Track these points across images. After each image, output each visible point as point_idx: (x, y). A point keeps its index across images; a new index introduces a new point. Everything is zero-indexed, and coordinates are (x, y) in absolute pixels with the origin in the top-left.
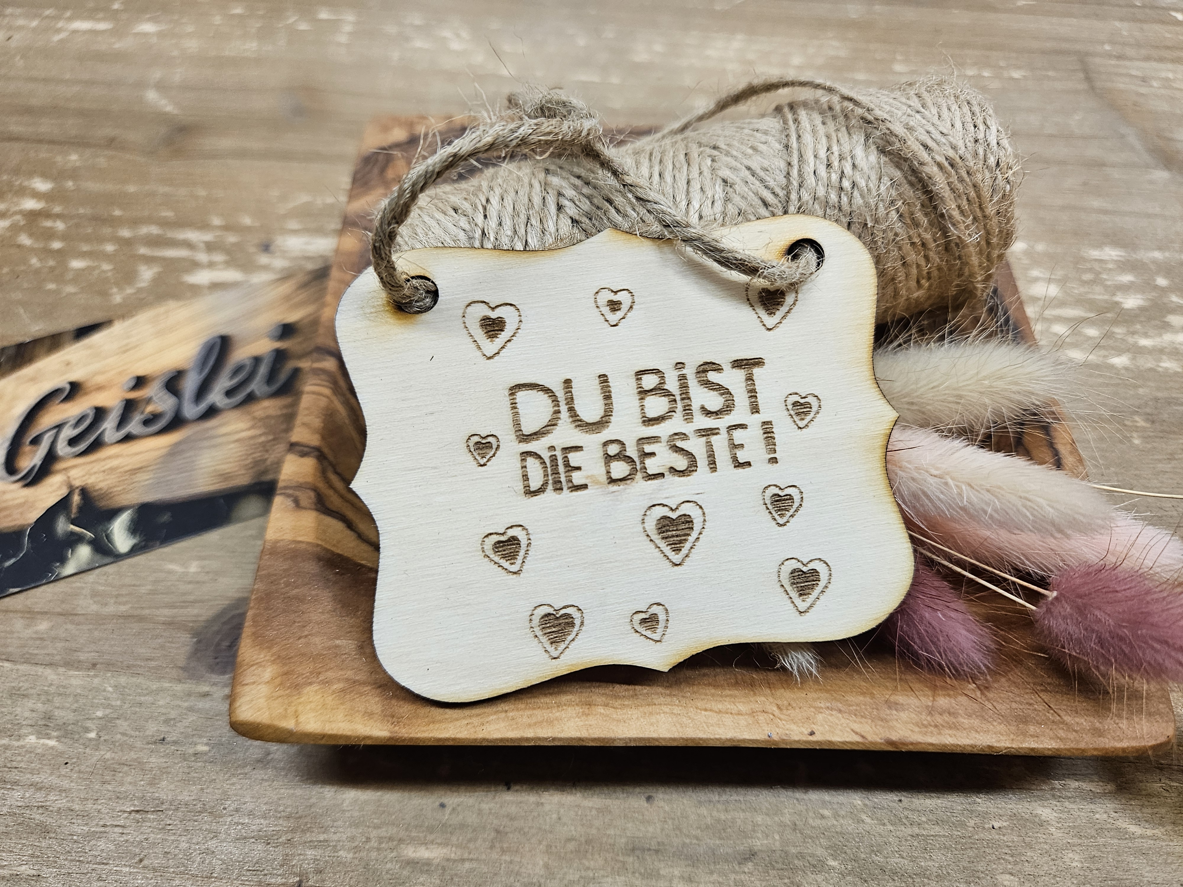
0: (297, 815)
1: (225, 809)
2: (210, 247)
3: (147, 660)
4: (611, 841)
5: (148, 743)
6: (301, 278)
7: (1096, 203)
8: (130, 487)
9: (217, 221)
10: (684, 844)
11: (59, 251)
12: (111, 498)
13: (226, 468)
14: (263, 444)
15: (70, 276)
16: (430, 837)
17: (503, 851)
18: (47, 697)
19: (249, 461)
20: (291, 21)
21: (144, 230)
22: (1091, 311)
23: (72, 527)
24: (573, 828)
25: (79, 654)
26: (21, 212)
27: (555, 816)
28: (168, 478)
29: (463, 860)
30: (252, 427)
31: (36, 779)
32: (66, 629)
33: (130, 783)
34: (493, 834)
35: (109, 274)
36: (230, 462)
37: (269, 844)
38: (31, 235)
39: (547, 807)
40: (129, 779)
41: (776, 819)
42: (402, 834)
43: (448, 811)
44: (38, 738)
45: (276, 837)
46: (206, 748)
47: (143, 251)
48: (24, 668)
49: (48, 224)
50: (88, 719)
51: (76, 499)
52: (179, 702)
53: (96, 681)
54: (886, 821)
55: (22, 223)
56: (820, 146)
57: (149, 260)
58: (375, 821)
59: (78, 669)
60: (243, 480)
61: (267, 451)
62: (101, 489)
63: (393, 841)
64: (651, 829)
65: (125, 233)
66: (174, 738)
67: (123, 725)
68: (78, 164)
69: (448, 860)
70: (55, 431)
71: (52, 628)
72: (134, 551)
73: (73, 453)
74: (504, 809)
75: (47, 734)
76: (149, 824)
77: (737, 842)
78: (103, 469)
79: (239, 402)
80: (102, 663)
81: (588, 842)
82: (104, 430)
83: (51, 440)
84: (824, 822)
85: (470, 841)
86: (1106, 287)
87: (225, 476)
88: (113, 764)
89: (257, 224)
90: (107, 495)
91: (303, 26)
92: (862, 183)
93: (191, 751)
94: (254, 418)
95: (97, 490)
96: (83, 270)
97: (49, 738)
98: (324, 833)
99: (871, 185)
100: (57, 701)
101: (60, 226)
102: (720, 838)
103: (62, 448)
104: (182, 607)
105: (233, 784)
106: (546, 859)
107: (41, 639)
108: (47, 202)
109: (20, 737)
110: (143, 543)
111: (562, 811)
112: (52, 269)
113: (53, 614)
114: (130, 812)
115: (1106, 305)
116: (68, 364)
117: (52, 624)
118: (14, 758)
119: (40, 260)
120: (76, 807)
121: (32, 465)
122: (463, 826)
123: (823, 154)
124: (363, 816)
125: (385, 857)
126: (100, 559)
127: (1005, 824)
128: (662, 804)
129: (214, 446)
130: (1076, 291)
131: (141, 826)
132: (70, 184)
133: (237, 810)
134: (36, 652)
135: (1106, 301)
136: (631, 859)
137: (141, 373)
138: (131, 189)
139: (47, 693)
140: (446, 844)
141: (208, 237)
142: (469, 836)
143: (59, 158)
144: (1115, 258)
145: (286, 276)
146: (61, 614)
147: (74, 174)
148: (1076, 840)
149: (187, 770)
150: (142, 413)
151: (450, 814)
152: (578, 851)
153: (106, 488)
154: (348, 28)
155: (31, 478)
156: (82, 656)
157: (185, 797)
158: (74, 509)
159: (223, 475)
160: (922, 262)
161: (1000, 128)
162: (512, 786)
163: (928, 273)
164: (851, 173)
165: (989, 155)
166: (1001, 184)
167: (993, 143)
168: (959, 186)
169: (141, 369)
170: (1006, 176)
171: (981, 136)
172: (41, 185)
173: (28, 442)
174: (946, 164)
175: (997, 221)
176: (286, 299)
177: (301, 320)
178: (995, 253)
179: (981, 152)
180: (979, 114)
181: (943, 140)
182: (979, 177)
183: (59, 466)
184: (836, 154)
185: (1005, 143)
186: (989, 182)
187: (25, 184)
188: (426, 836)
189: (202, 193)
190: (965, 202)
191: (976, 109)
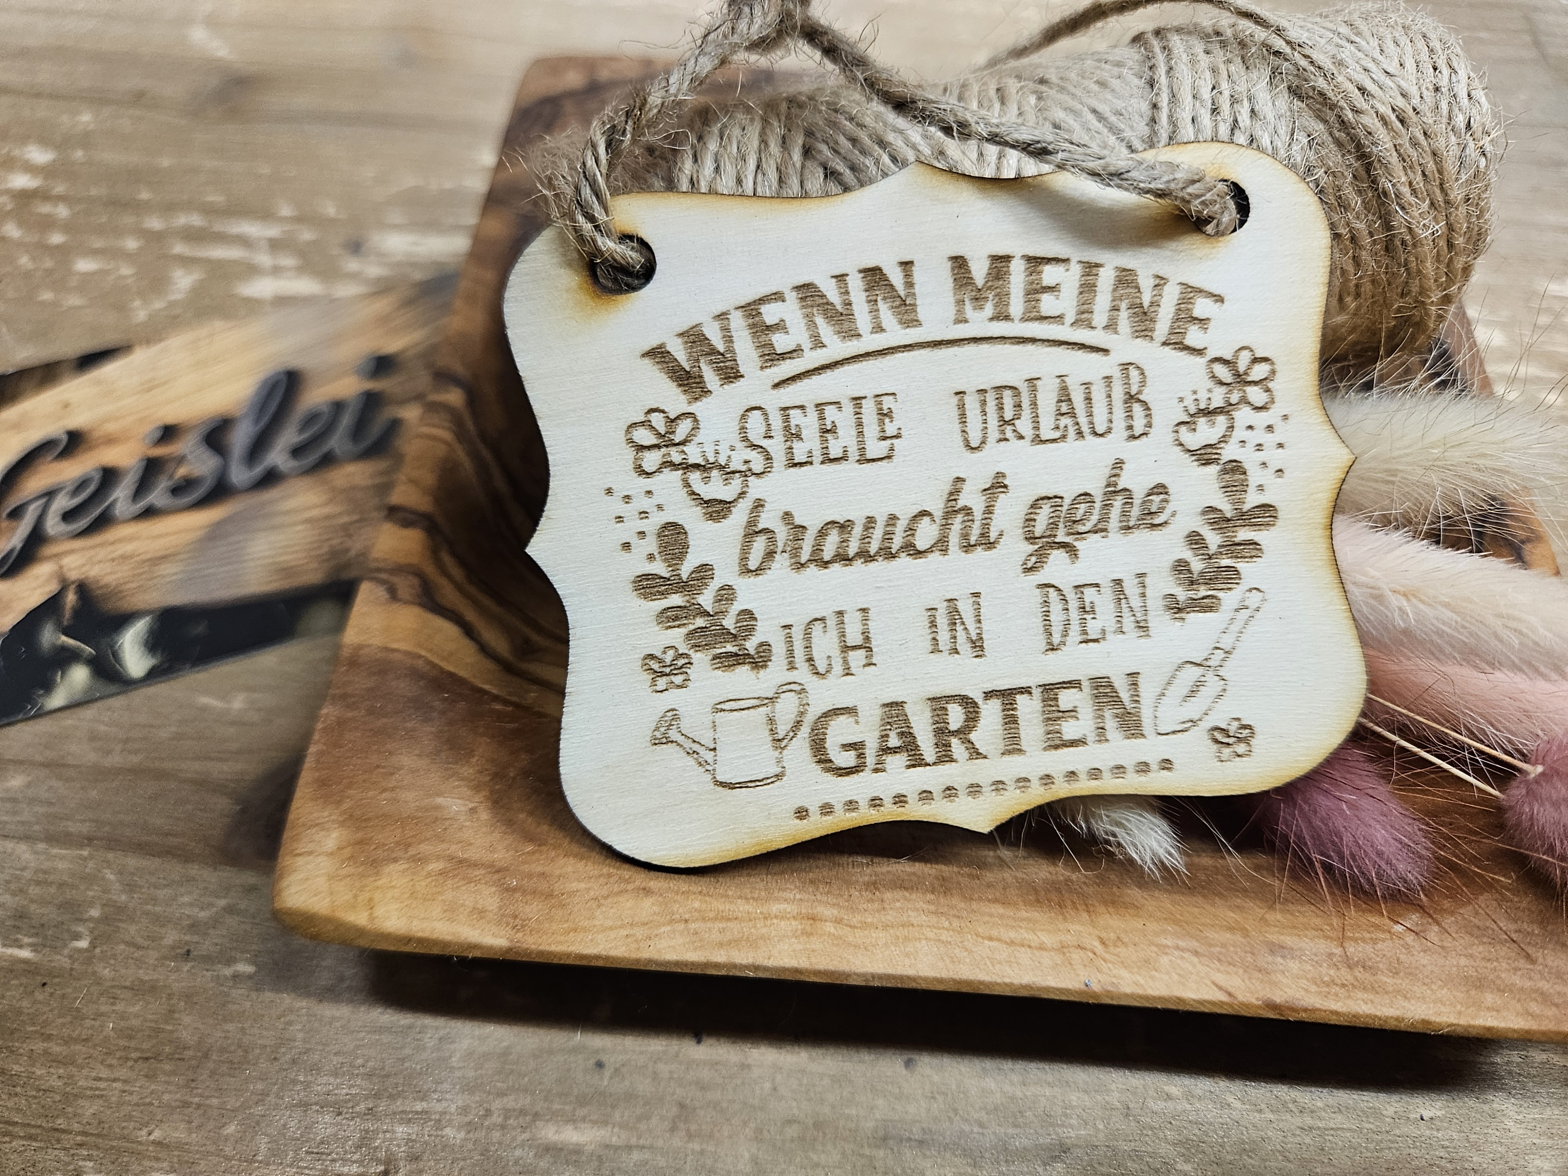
0: (384, 1072)
1: (275, 1060)
2: (275, 245)
3: (166, 835)
4: (852, 1125)
5: (166, 958)
6: (405, 291)
8: (150, 584)
9: (285, 210)
10: (962, 1131)
11: (57, 247)
12: (121, 599)
13: (289, 559)
14: (345, 527)
15: (73, 282)
16: (581, 1112)
17: (690, 1136)
18: (17, 885)
19: (324, 550)
21: (182, 220)
23: (64, 638)
24: (794, 1104)
25: (70, 823)
26: (8, 192)
27: (767, 1085)
28: (206, 572)
29: (629, 1148)
30: (330, 501)
32: (51, 787)
33: (138, 1016)
34: (675, 1110)
35: (129, 281)
36: (297, 552)
37: (339, 1114)
38: (21, 224)
39: (756, 1072)
40: (135, 1010)
41: (1098, 1098)
42: (539, 1106)
43: (608, 1073)
44: (4, 945)
45: (350, 1104)
46: (248, 969)
47: (179, 248)
49: (45, 209)
50: (80, 920)
51: (71, 598)
52: (211, 899)
53: (92, 865)
54: (1263, 1106)
55: (9, 207)
56: (1202, 83)
57: (188, 262)
58: (500, 1084)
59: (66, 846)
60: (312, 577)
61: (350, 536)
62: (106, 586)
63: (526, 1115)
64: (911, 1109)
65: (155, 223)
66: (204, 952)
67: (129, 930)
68: (92, 127)
69: (607, 1146)
70: (44, 500)
71: (29, 785)
72: (153, 676)
73: (68, 533)
74: (691, 1072)
75: (17, 940)
76: (161, 1078)
77: (1040, 1131)
78: (110, 557)
79: (312, 464)
80: (101, 839)
81: (818, 1125)
82: (115, 501)
83: (38, 512)
84: (1170, 1104)
85: (639, 1119)
87: (288, 571)
88: (113, 987)
89: (344, 215)
90: (116, 594)
93: (228, 972)
94: (333, 489)
95: (103, 587)
96: (94, 273)
97: (21, 947)
98: (422, 1100)
100: (34, 891)
102: (1016, 1126)
103: (53, 525)
104: (218, 760)
105: (289, 1023)
106: (754, 1150)
107: (14, 800)
108: (46, 178)
110: (166, 666)
111: (778, 1077)
112: (49, 272)
113: (33, 764)
114: (136, 1060)
116: (66, 406)
117: (30, 779)
119: (33, 259)
120: (57, 1050)
121: (9, 547)
122: (630, 1097)
123: (1205, 93)
124: (481, 1076)
125: (514, 1140)
126: (103, 687)
127: (1439, 1113)
128: (928, 1071)
129: (274, 528)
131: (152, 1081)
132: (79, 154)
133: (293, 1062)
134: (5, 819)
136: (881, 1153)
137: (171, 418)
138: (165, 162)
139: (20, 880)
140: (604, 1122)
141: (273, 231)
142: (638, 1111)
143: (65, 119)
145: (383, 289)
146: (44, 765)
147: (86, 140)
148: (1544, 1141)
150: (171, 477)
151: (612, 1077)
152: (802, 1139)
153: (114, 583)
155: (7, 566)
156: (73, 827)
158: (68, 613)
159: (284, 570)
160: (1351, 269)
161: (1472, 74)
162: (704, 1038)
163: (1357, 286)
164: (1248, 122)
165: (1456, 110)
166: (1473, 155)
167: (1462, 94)
168: (1411, 151)
169: (171, 414)
170: (1481, 143)
171: (1444, 82)
172: (39, 155)
173: (4, 515)
174: (1393, 117)
175: (1464, 211)
176: (382, 320)
177: (403, 351)
178: (1459, 264)
179: (1444, 106)
180: (1440, 52)
181: (1388, 82)
182: (1440, 143)
183: (49, 550)
184: (1227, 94)
185: (1480, 95)
186: (1455, 151)
187: (13, 154)
188: (574, 1109)
189: (265, 170)
190: (1419, 178)
191: (1436, 44)
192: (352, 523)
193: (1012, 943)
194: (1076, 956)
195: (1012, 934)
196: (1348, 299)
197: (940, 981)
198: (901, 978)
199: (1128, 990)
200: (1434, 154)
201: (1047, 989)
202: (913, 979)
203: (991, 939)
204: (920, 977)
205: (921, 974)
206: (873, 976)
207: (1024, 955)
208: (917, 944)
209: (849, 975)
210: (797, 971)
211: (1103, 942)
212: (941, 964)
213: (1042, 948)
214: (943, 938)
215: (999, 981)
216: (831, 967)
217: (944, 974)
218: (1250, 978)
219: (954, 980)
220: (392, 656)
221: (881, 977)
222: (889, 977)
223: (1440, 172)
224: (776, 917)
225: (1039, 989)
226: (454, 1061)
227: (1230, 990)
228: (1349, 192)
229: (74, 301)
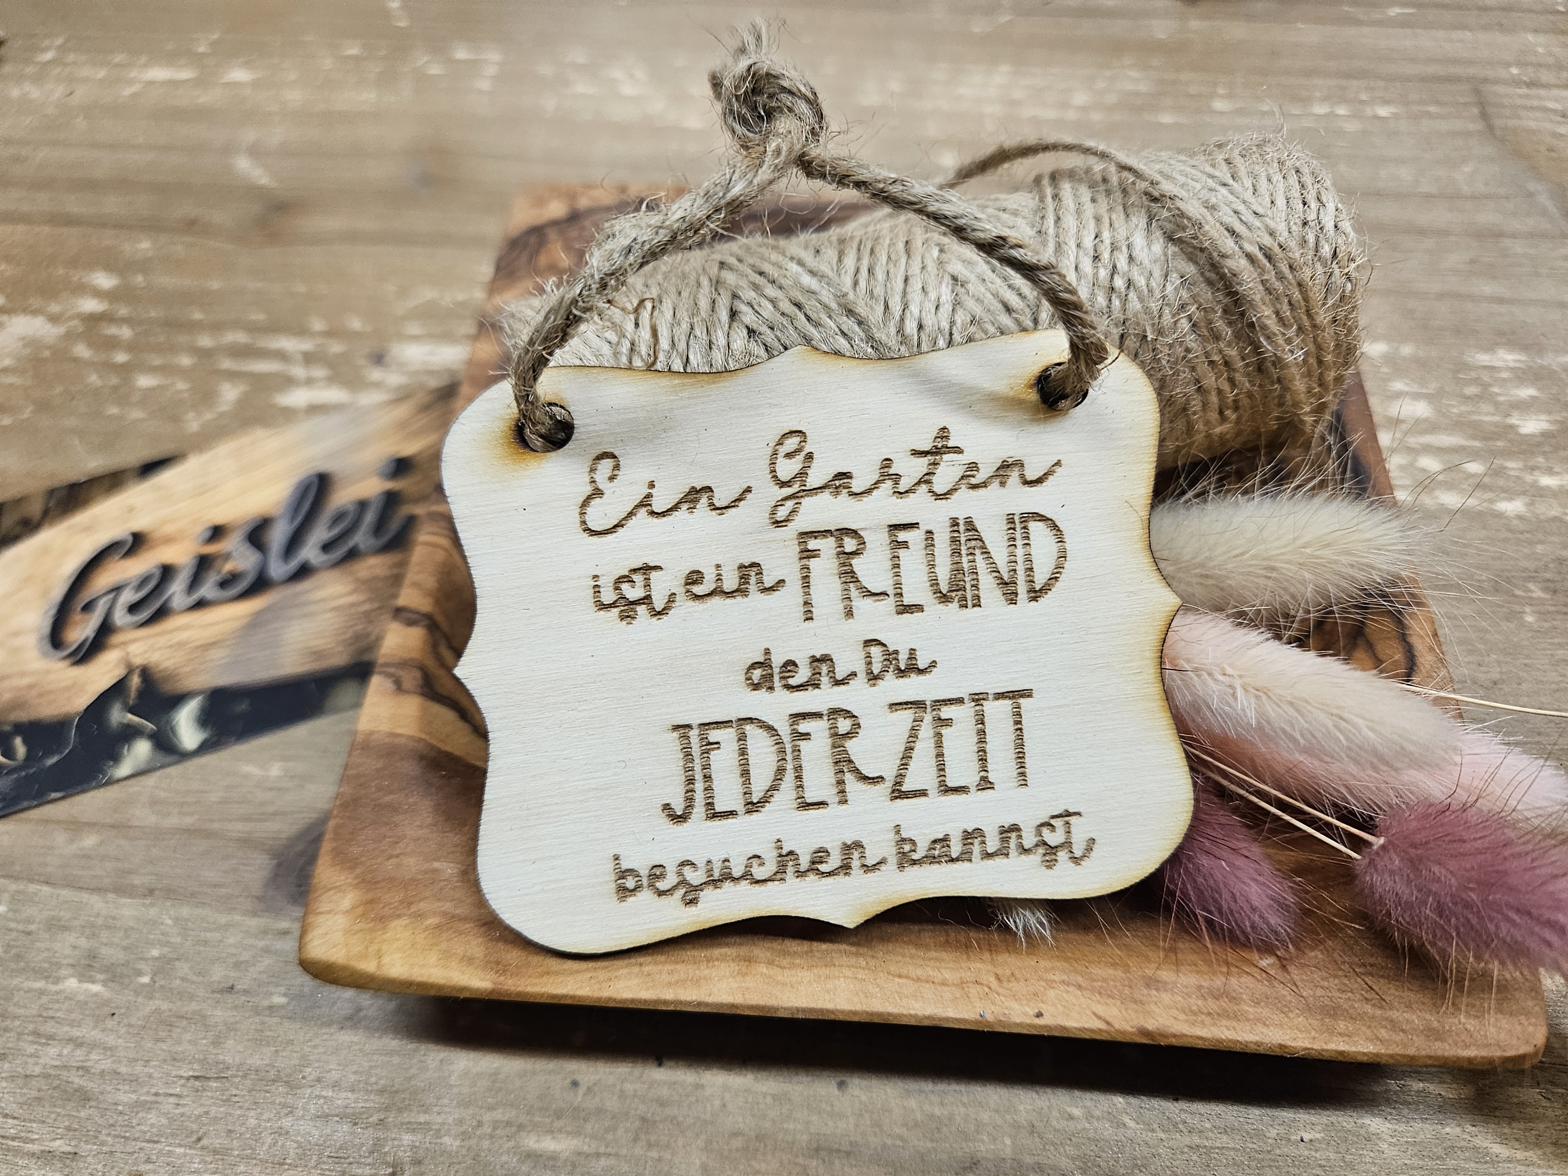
0: (394, 1089)
1: (303, 1078)
2: (309, 359)
3: (215, 886)
4: (789, 1138)
5: (213, 992)
6: (421, 398)
7: (1487, 288)
8: (202, 667)
9: (318, 325)
10: (884, 1145)
11: (123, 365)
12: (178, 681)
13: (319, 643)
14: (366, 614)
15: (136, 397)
16: (558, 1124)
17: (650, 1146)
18: (91, 930)
19: (348, 635)
20: (420, 63)
21: (229, 338)
22: (1474, 437)
23: (130, 716)
24: (740, 1119)
25: (133, 877)
26: (79, 316)
27: (717, 1103)
28: (248, 656)
29: (598, 1155)
30: (354, 591)
31: (76, 1032)
32: (118, 846)
33: (189, 1042)
34: (637, 1124)
35: (184, 395)
36: (326, 637)
37: (356, 1124)
38: (90, 345)
39: (708, 1092)
40: (188, 1036)
41: (1008, 1117)
42: (523, 1119)
43: (581, 1091)
44: (80, 981)
45: (365, 1116)
46: (282, 1000)
47: (227, 364)
48: (65, 893)
49: (112, 330)
50: (142, 959)
51: (136, 681)
52: (251, 941)
53: (153, 912)
54: (1155, 1126)
55: (80, 330)
56: (1085, 233)
57: (232, 376)
58: (490, 1100)
59: (131, 896)
60: (339, 659)
61: (371, 622)
62: (166, 669)
63: (511, 1126)
64: (842, 1125)
65: (205, 341)
66: (245, 987)
67: (183, 968)
68: (150, 254)
69: (579, 1154)
70: (112, 595)
71: (100, 844)
72: (204, 748)
73: (133, 623)
74: (653, 1091)
75: (91, 977)
76: (209, 1094)
77: (955, 1146)
78: (169, 643)
79: (340, 557)
80: (161, 889)
81: (760, 1138)
82: (173, 594)
83: (108, 606)
84: (1071, 1123)
85: (607, 1130)
86: (1497, 405)
87: (318, 654)
88: (169, 1016)
89: (368, 329)
90: (173, 677)
91: (435, 70)
92: (1141, 281)
93: (265, 1003)
94: (357, 580)
95: (160, 671)
96: (153, 389)
97: (93, 982)
98: (425, 1112)
99: (1153, 284)
100: (105, 935)
101: (125, 332)
102: (932, 1140)
103: (120, 617)
104: (259, 820)
105: (315, 1047)
106: (704, 1159)
107: (89, 857)
108: (111, 302)
109: (57, 980)
110: (215, 739)
111: (727, 1096)
112: (115, 388)
113: (104, 825)
114: (188, 1079)
115: (1495, 430)
116: (131, 510)
117: (101, 838)
118: (50, 1006)
119: (101, 377)
120: (123, 1069)
121: (83, 638)
122: (600, 1111)
123: (1088, 242)
124: (475, 1093)
125: (501, 1147)
126: (162, 758)
127: (1318, 1136)
128: (857, 1092)
129: (305, 616)
130: (1455, 410)
131: (201, 1096)
132: (139, 279)
133: (319, 1080)
134: (81, 873)
135: (1496, 425)
136: (814, 1163)
137: (219, 519)
138: (215, 285)
139: (93, 926)
140: (577, 1133)
141: (307, 345)
142: (607, 1124)
143: (127, 247)
144: (1511, 365)
145: (402, 396)
146: (113, 826)
147: (144, 265)
149: (259, 1027)
150: (219, 572)
151: (584, 1095)
152: (746, 1149)
153: (171, 668)
154: (491, 71)
155: (82, 654)
156: (137, 881)
157: (255, 1061)
158: (133, 695)
159: (315, 653)
160: (1226, 387)
161: (1340, 206)
162: (665, 1062)
163: (1235, 401)
164: (1126, 268)
165: (1323, 242)
166: (1339, 282)
167: (1329, 225)
168: (1277, 285)
169: (219, 517)
170: (1346, 270)
171: (1312, 216)
172: (104, 281)
173: (79, 609)
174: (1260, 256)
175: (1332, 332)
176: (402, 425)
177: (420, 453)
178: (1331, 375)
179: (1311, 238)
180: (1310, 187)
181: (1257, 223)
182: (1307, 273)
183: (116, 639)
184: (1107, 242)
185: (1346, 226)
186: (1321, 279)
187: (84, 280)
188: (553, 1121)
189: (301, 288)
190: (1286, 307)
191: (1308, 180)
192: (373, 610)
193: (918, 979)
194: (974, 990)
195: (919, 972)
196: (1228, 413)
197: (855, 1013)
198: (821, 1011)
199: (1018, 1020)
200: (1300, 285)
201: (947, 1019)
202: (832, 1012)
203: (900, 976)
204: (838, 1011)
205: (838, 1007)
206: (798, 1010)
207: (928, 990)
208: (836, 981)
209: (777, 1009)
210: (733, 1006)
211: (998, 978)
212: (856, 999)
213: (944, 983)
214: (859, 976)
215: (905, 1012)
216: (762, 1003)
217: (858, 1008)
218: (1126, 1009)
219: (867, 1012)
220: (397, 741)
221: (804, 1010)
222: (812, 1010)
223: (1306, 299)
224: (717, 959)
225: (940, 1019)
226: (453, 1080)
227: (1110, 1020)
228: (1220, 324)
229: (137, 414)
